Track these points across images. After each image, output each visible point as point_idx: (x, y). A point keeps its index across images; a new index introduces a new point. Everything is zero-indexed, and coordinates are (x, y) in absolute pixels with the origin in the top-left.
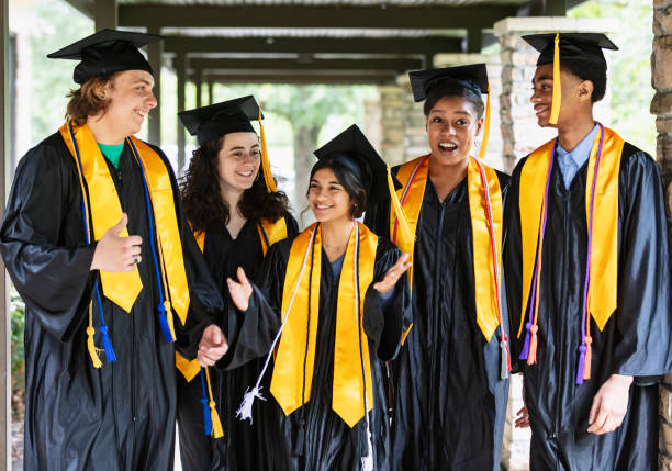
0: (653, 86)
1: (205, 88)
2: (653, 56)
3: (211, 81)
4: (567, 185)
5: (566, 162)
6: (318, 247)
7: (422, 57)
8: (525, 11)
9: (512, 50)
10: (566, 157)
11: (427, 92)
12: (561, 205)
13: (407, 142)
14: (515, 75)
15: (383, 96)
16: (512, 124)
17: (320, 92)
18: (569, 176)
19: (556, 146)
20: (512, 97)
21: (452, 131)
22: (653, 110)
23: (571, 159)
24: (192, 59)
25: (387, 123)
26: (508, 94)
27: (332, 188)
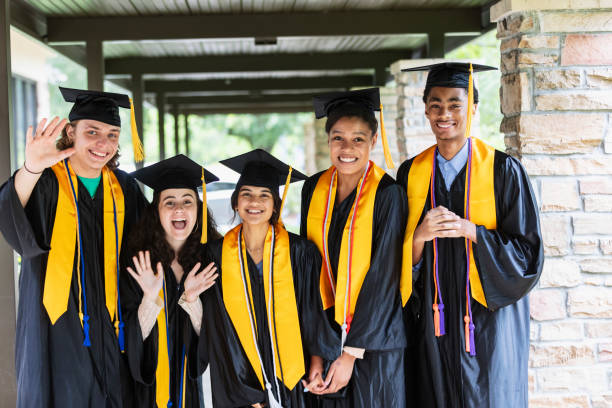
0: (502, 113)
1: (181, 119)
2: (501, 89)
3: (187, 113)
4: (448, 187)
5: (447, 169)
6: (244, 252)
8: (418, 54)
9: (404, 85)
10: (446, 165)
11: (328, 111)
14: (407, 104)
16: (405, 141)
17: (274, 119)
18: (449, 180)
19: (437, 154)
20: (405, 120)
22: (501, 131)
23: (450, 165)
24: (169, 97)
26: (401, 118)
27: (264, 196)
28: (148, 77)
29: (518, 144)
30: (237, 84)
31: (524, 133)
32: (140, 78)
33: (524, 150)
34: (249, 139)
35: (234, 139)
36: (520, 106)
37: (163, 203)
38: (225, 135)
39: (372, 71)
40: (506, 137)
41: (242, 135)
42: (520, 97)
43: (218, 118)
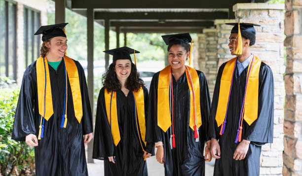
0: (285, 34)
3: (125, 32)
5: (240, 66)
9: (240, 18)
10: (240, 64)
11: (170, 42)
12: (237, 80)
13: (207, 59)
15: (199, 38)
18: (241, 71)
21: (176, 58)
22: (285, 45)
23: (242, 65)
24: (112, 22)
25: (201, 50)
28: (96, 10)
29: (292, 53)
30: (151, 15)
31: (295, 46)
33: (295, 57)
34: (163, 47)
36: (293, 30)
37: (117, 66)
40: (287, 49)
42: (293, 25)
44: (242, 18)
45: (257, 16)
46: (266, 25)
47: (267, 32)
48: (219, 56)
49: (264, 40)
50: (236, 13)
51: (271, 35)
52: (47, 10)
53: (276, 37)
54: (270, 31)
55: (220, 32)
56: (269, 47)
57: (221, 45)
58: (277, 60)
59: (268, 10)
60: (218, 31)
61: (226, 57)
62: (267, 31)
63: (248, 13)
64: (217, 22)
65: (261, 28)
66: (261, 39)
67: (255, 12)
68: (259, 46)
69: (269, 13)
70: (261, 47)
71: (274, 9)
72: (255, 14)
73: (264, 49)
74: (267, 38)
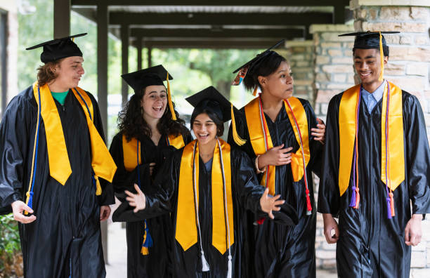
1: (145, 51)
3: (150, 47)
4: (370, 111)
5: (369, 99)
7: (303, 28)
9: (362, 20)
12: (367, 121)
18: (371, 106)
19: (362, 89)
24: (133, 29)
28: (112, 8)
30: (199, 18)
32: (106, 9)
34: (210, 72)
35: (195, 73)
38: (186, 69)
39: (331, 9)
41: (203, 69)
43: (181, 51)
44: (366, 21)
45: (391, 18)
46: (407, 32)
47: (408, 44)
48: (318, 86)
49: (402, 56)
50: (355, 12)
51: (414, 48)
52: (18, 9)
53: (423, 52)
54: (412, 42)
55: (320, 46)
56: (411, 68)
57: (321, 67)
58: (425, 91)
59: (410, 7)
60: (317, 44)
61: (329, 87)
62: (406, 42)
63: (377, 12)
64: (315, 29)
65: (398, 38)
66: (397, 56)
67: (389, 11)
68: (394, 67)
69: (411, 12)
70: (398, 69)
71: (419, 7)
72: (387, 15)
73: (402, 73)
74: (408, 54)
